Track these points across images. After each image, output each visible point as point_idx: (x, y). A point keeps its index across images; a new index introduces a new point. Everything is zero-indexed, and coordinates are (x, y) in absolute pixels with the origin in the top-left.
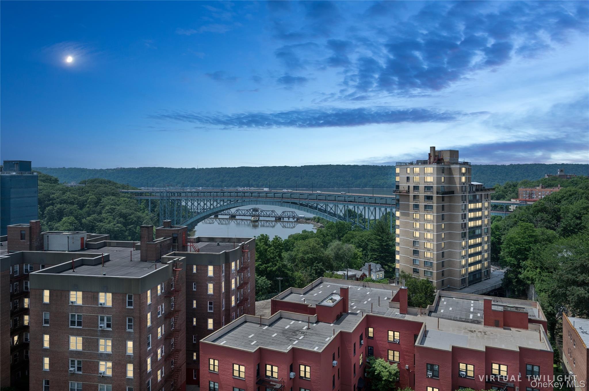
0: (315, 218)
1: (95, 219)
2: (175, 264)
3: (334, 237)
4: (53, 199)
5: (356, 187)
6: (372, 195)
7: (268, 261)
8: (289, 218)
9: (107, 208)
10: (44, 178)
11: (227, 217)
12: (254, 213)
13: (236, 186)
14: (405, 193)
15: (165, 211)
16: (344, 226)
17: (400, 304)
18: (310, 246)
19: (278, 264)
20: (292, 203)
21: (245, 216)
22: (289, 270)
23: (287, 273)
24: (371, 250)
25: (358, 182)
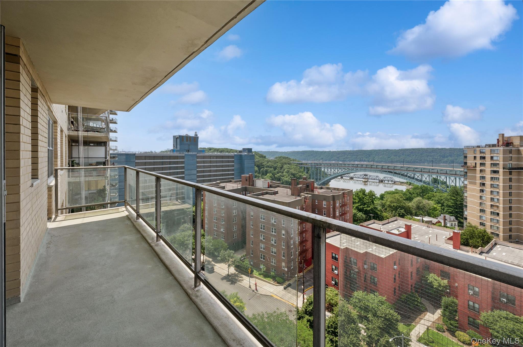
0: (407, 183)
1: (280, 175)
2: (305, 198)
3: (418, 195)
4: (263, 165)
5: (443, 163)
6: (453, 169)
7: (365, 204)
8: (388, 181)
9: (286, 170)
10: (260, 156)
11: (349, 178)
12: (365, 177)
13: (354, 161)
14: (473, 168)
15: (313, 173)
16: (427, 189)
17: (453, 242)
18: (395, 199)
19: (371, 206)
20: (388, 172)
21: (359, 178)
22: (378, 211)
23: (377, 212)
24: (447, 206)
25: (446, 159)
